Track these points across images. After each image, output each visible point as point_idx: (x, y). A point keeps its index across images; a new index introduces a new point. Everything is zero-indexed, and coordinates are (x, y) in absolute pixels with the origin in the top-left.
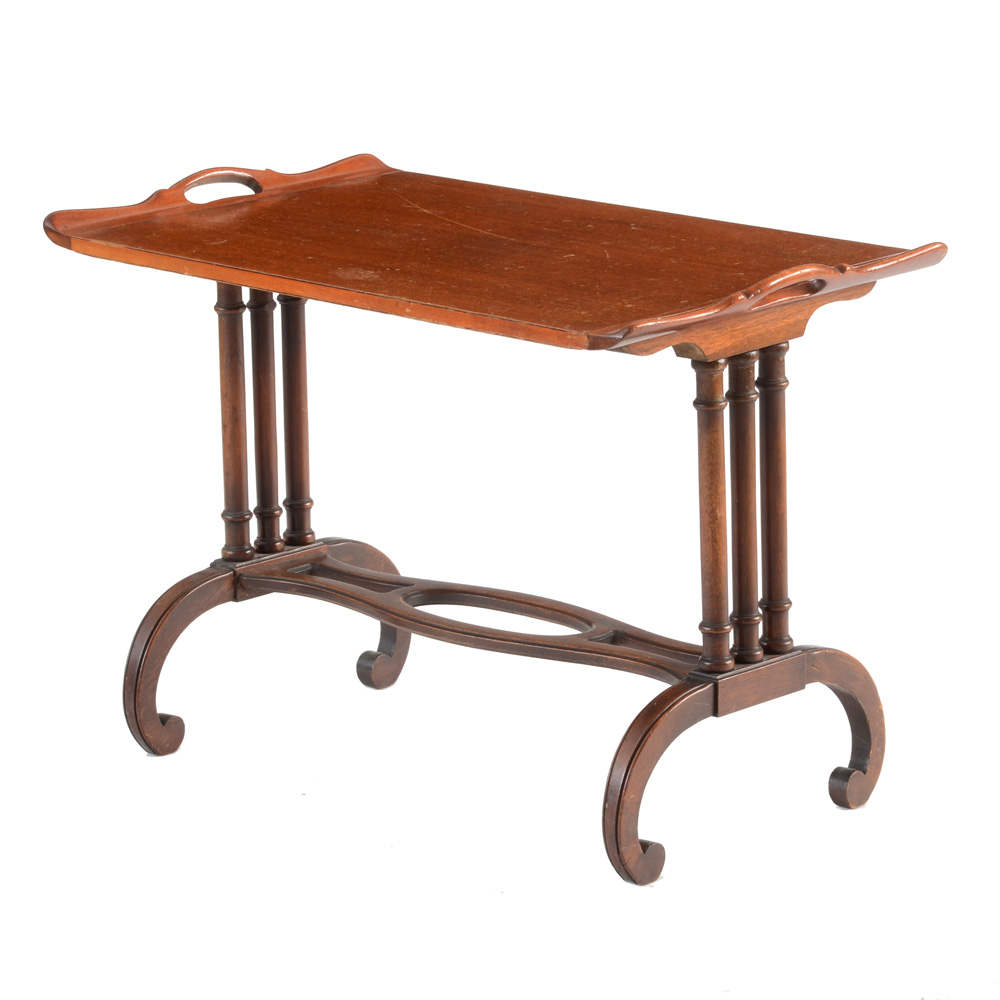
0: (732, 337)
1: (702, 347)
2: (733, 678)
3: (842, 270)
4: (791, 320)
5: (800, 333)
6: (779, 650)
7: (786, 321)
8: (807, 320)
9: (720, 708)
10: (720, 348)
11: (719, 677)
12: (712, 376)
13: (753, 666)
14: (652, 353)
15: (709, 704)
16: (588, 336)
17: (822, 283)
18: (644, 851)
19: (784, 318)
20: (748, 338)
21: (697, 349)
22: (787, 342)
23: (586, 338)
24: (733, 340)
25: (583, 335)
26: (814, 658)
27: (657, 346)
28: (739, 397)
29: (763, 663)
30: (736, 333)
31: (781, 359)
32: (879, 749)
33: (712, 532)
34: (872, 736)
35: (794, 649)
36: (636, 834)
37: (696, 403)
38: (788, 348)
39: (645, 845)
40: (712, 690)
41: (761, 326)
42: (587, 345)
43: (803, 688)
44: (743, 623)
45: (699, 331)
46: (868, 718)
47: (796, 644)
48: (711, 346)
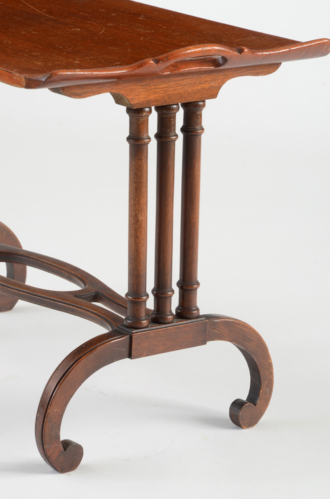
0: (155, 93)
1: (129, 97)
2: (146, 334)
3: (241, 51)
4: (207, 86)
5: (214, 96)
6: (187, 316)
7: (202, 86)
8: (220, 87)
9: (133, 353)
10: (144, 100)
11: (134, 331)
12: (138, 120)
13: (164, 326)
14: (84, 97)
15: (125, 350)
16: (25, 78)
17: (225, 60)
18: (65, 449)
19: (200, 84)
20: (168, 95)
21: (125, 99)
22: (204, 101)
23: (24, 80)
24: (156, 95)
25: (22, 77)
26: (216, 323)
27: (88, 93)
28: (162, 137)
29: (172, 324)
30: (158, 90)
31: (198, 113)
32: (268, 390)
33: (135, 230)
34: (262, 380)
35: (199, 317)
36: (59, 437)
37: (128, 139)
38: (204, 105)
39: (67, 444)
40: (128, 341)
41: (180, 87)
42: (24, 84)
43: (204, 343)
44: (160, 295)
45: (126, 85)
46: (259, 368)
47: (201, 313)
48: (136, 97)
